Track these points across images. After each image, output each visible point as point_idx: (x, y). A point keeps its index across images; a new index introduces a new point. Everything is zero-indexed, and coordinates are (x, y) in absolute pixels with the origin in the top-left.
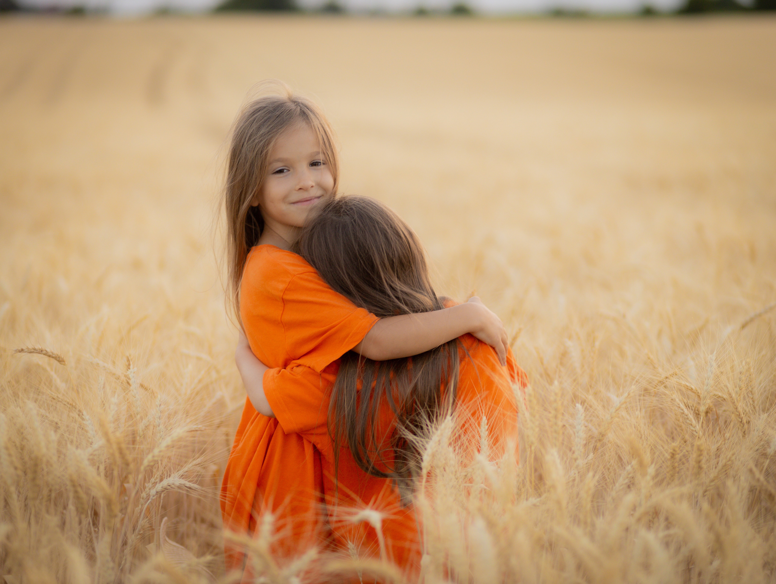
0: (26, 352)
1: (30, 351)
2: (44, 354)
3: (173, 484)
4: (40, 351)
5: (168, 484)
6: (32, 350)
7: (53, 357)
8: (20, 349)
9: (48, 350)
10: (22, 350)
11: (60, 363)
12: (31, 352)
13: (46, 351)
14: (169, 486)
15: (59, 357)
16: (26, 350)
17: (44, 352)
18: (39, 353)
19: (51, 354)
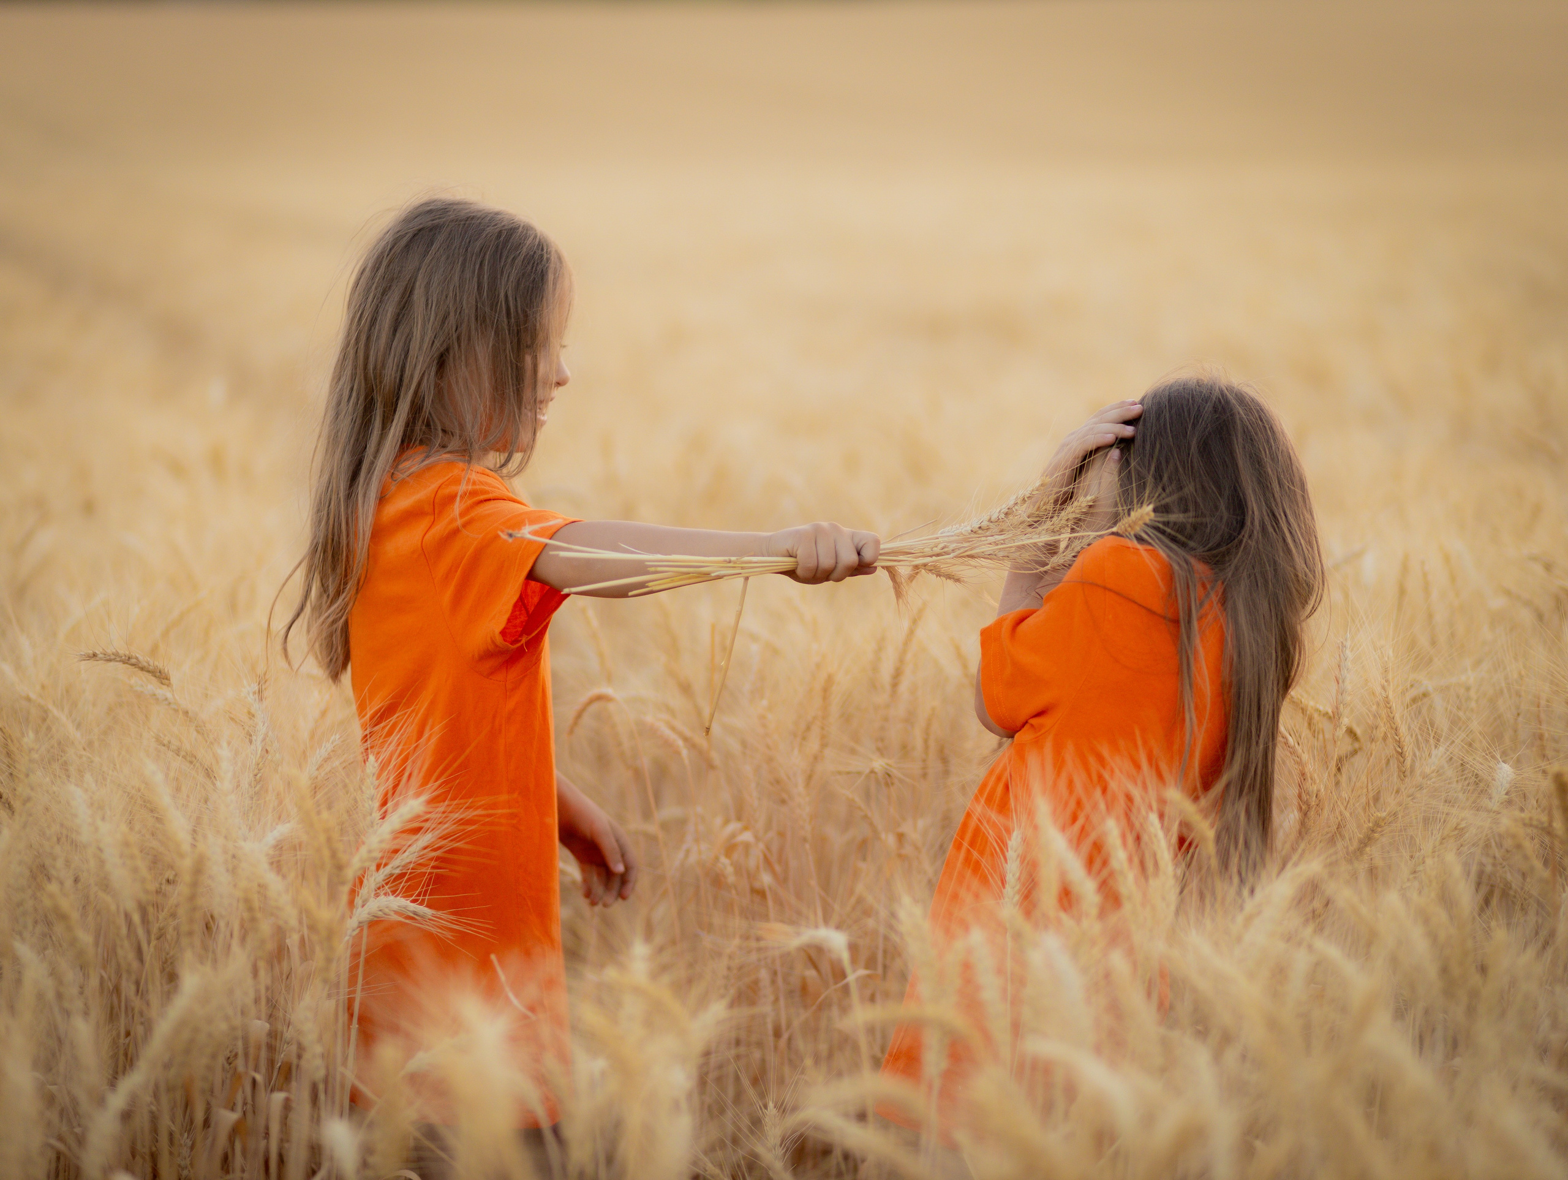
0: (101, 659)
1: (108, 658)
2: (133, 665)
3: (387, 908)
4: (127, 658)
5: (378, 907)
6: (113, 657)
7: (149, 671)
8: (91, 652)
9: (141, 658)
10: (95, 655)
11: (162, 683)
12: (110, 660)
13: (137, 658)
14: (380, 910)
15: (160, 672)
16: (101, 656)
17: (133, 661)
18: (124, 663)
19: (145, 664)
